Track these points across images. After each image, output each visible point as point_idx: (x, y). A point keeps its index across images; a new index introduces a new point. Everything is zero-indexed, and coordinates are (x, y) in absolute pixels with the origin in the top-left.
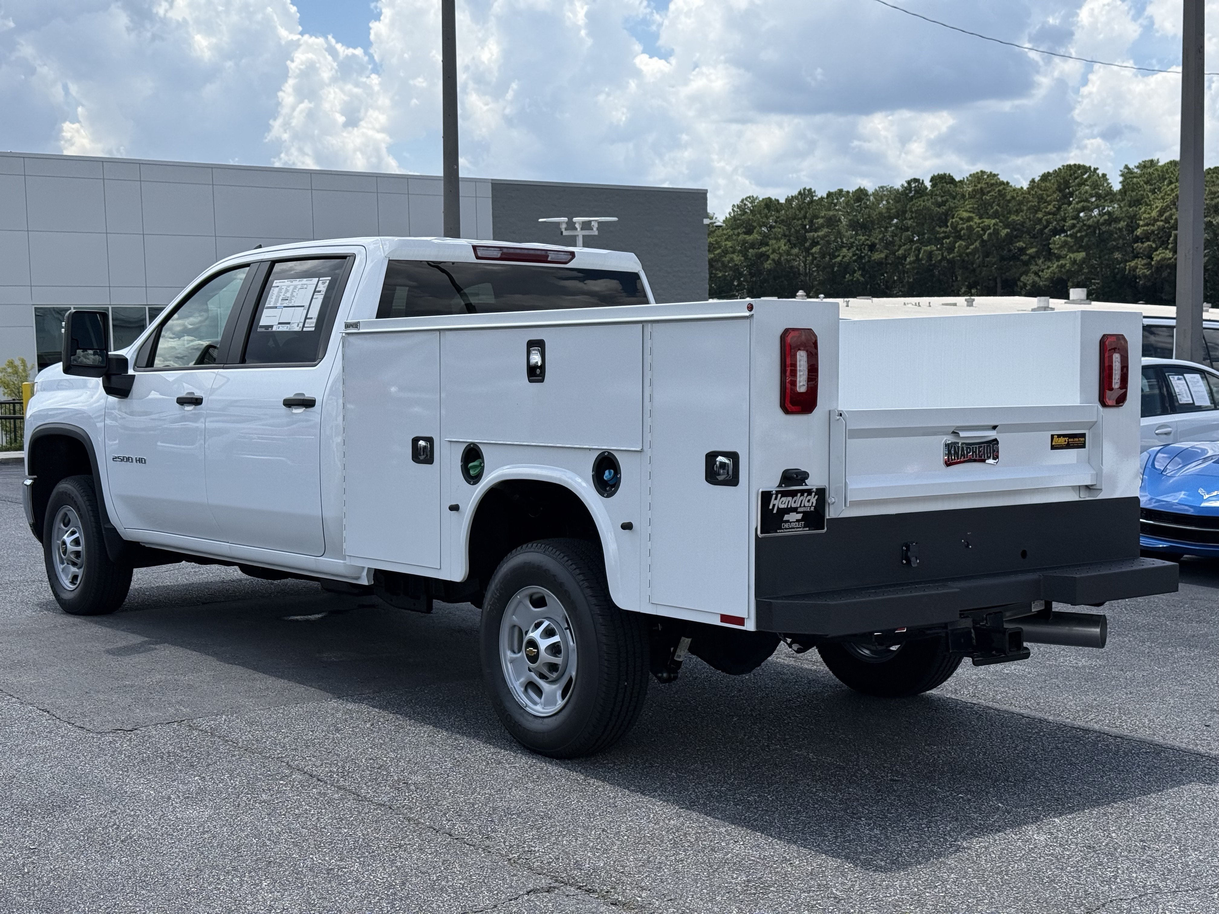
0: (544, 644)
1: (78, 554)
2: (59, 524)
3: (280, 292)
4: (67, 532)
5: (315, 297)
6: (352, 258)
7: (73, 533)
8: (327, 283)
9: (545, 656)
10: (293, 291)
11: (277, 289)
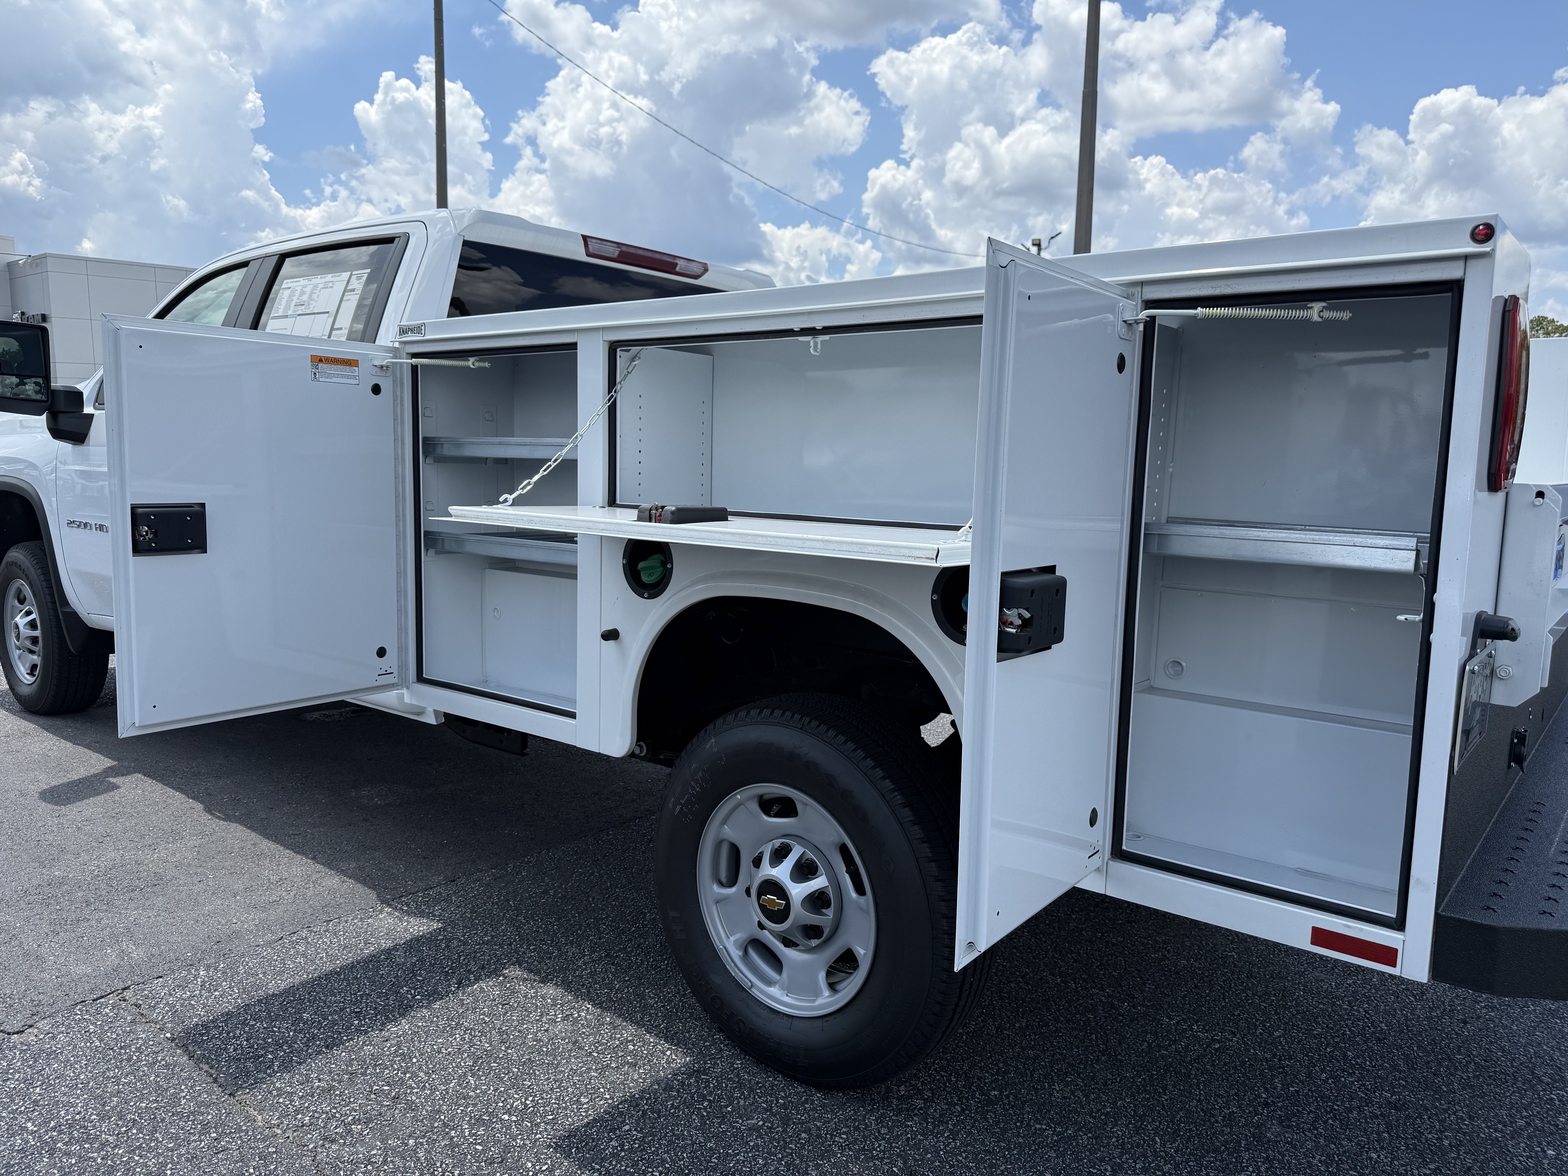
0: (798, 891)
1: (34, 640)
2: (11, 601)
3: (291, 296)
4: (21, 611)
5: (345, 298)
6: (401, 241)
7: (29, 613)
8: (364, 278)
9: (798, 913)
10: (312, 293)
11: (288, 291)
